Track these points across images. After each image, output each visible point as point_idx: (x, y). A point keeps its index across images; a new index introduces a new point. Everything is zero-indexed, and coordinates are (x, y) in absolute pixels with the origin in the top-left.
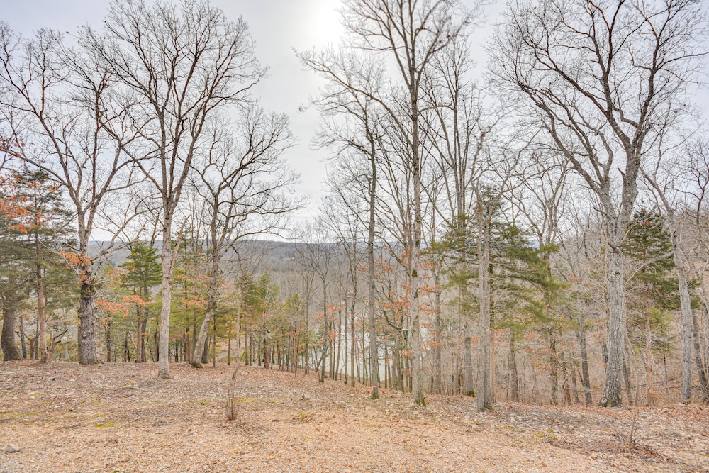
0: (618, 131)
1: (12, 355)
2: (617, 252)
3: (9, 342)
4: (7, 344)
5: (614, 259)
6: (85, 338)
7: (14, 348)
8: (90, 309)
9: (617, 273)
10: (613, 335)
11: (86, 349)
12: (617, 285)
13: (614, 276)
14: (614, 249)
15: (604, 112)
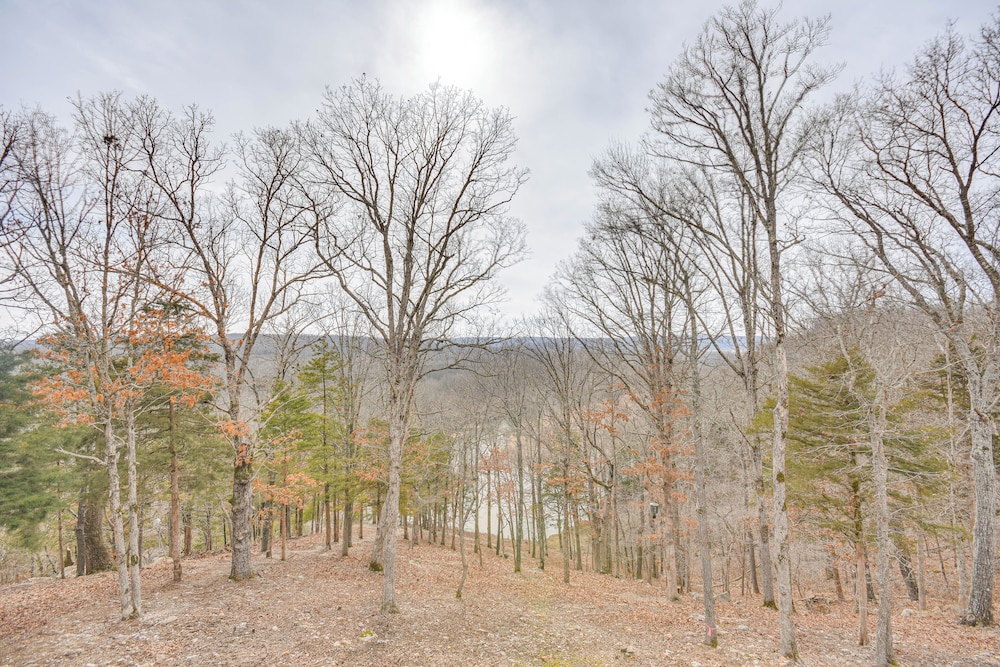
0: (984, 263)
1: (101, 558)
2: (985, 421)
3: (96, 539)
4: (93, 543)
5: (980, 429)
6: (240, 542)
7: (102, 548)
8: (247, 497)
9: (985, 449)
10: (981, 531)
11: (241, 557)
12: (986, 464)
13: (981, 453)
14: (981, 416)
15: (964, 237)
